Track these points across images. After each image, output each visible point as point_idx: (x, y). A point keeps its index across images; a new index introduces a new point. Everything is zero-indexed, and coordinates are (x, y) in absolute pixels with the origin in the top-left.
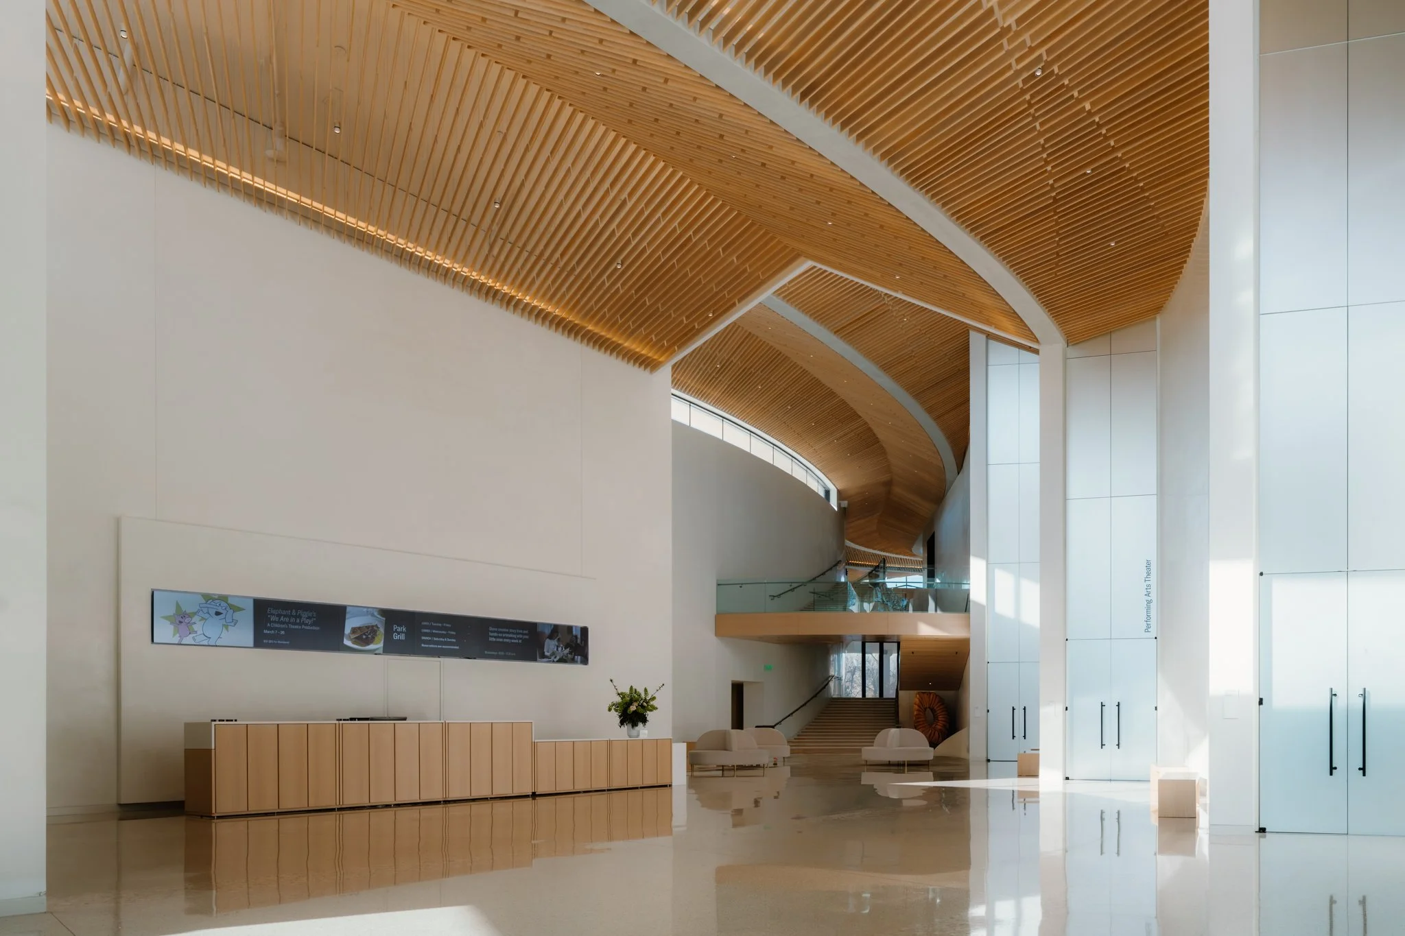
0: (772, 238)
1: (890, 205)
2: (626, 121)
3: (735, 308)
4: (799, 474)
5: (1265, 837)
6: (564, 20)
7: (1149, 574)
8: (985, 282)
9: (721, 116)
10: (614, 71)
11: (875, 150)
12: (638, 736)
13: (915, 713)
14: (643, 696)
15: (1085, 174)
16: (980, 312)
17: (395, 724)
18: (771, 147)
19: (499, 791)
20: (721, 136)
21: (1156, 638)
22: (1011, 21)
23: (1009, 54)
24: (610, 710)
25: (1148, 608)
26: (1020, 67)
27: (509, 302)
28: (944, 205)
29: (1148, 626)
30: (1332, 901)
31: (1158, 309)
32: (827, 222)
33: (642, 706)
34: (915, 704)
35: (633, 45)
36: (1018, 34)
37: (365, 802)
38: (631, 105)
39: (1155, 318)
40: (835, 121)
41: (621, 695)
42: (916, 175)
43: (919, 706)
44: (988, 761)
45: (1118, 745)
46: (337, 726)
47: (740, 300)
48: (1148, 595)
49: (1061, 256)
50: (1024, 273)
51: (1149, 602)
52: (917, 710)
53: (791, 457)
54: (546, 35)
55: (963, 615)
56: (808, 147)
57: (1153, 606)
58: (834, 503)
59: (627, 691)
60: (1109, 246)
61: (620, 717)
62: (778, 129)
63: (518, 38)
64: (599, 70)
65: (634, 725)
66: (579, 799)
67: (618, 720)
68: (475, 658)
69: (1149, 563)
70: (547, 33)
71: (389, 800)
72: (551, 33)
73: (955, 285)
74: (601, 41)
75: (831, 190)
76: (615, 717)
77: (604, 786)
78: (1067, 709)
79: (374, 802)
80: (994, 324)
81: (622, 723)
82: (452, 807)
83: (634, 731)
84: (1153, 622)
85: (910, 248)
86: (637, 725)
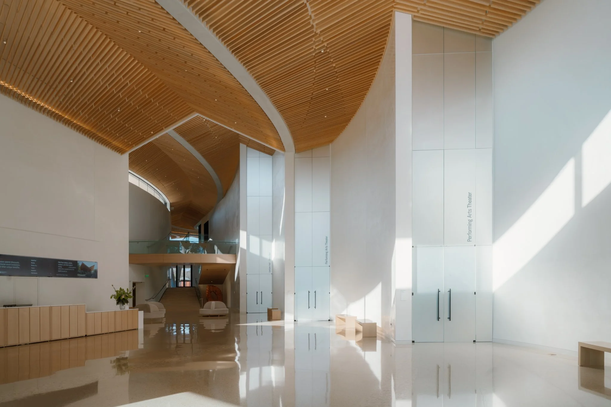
0: (185, 103)
1: (251, 96)
2: (140, 51)
3: (163, 131)
4: (157, 196)
5: (414, 344)
6: (140, 9)
7: (327, 242)
8: (275, 127)
9: (192, 55)
10: (149, 31)
11: (253, 75)
12: (124, 309)
13: (207, 294)
14: (126, 291)
15: (326, 90)
16: (266, 138)
17: (30, 308)
18: (208, 69)
19: (72, 335)
20: (186, 62)
21: (329, 266)
22: (318, 31)
23: (315, 42)
24: (111, 298)
25: (327, 255)
26: (316, 48)
27: (67, 123)
28: (271, 98)
29: (327, 262)
30: (438, 367)
31: (332, 141)
32: (215, 99)
33: (127, 296)
34: (207, 290)
35: (169, 23)
36: (320, 36)
37: (17, 343)
38: (147, 45)
39: (329, 145)
40: (242, 62)
41: (117, 291)
42: (264, 86)
43: (208, 291)
44: (247, 313)
45: (315, 307)
46: (5, 309)
47: (165, 128)
48: (326, 250)
49: (306, 120)
50: (290, 125)
51: (327, 253)
52: (208, 293)
53: (154, 189)
54: (125, 14)
55: (235, 255)
56: (227, 71)
57: (329, 254)
58: (168, 207)
59: (119, 290)
60: (324, 117)
61: (117, 301)
62: (219, 63)
63: (106, 13)
64: (141, 30)
65: (123, 304)
66: (104, 337)
67: (116, 302)
68: (52, 277)
69: (327, 237)
70: (126, 13)
71: (27, 341)
72: (128, 13)
73: (260, 128)
74: (153, 19)
75: (226, 87)
76: (114, 301)
77: (113, 331)
78: (295, 294)
79: (21, 342)
80: (268, 143)
81: (118, 303)
82: (54, 344)
83: (123, 307)
84: (328, 260)
85: (248, 112)
86: (124, 304)
